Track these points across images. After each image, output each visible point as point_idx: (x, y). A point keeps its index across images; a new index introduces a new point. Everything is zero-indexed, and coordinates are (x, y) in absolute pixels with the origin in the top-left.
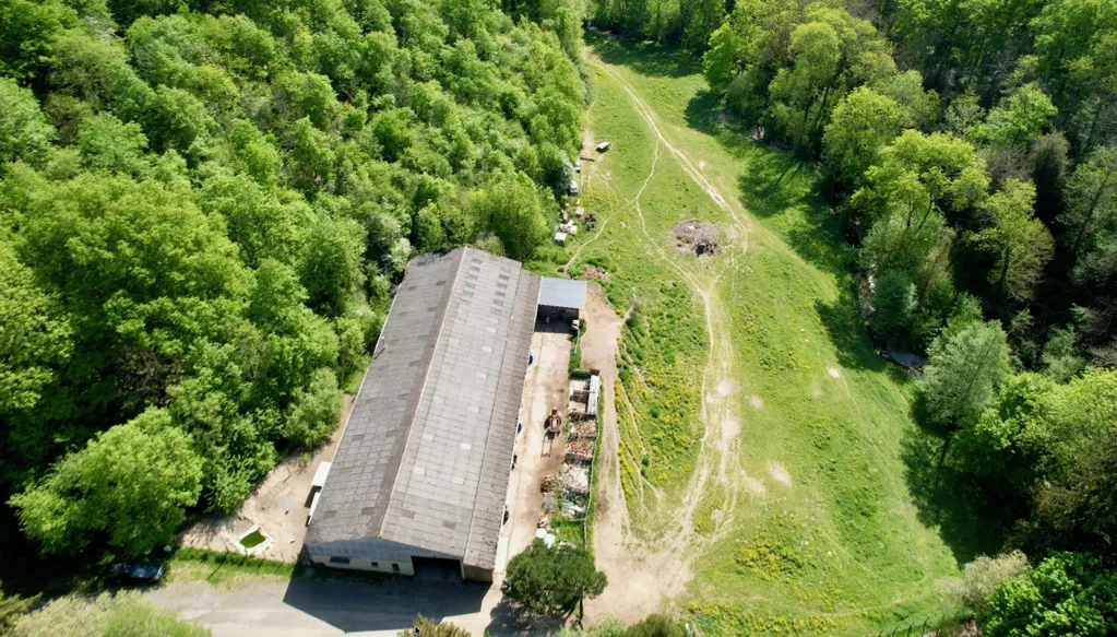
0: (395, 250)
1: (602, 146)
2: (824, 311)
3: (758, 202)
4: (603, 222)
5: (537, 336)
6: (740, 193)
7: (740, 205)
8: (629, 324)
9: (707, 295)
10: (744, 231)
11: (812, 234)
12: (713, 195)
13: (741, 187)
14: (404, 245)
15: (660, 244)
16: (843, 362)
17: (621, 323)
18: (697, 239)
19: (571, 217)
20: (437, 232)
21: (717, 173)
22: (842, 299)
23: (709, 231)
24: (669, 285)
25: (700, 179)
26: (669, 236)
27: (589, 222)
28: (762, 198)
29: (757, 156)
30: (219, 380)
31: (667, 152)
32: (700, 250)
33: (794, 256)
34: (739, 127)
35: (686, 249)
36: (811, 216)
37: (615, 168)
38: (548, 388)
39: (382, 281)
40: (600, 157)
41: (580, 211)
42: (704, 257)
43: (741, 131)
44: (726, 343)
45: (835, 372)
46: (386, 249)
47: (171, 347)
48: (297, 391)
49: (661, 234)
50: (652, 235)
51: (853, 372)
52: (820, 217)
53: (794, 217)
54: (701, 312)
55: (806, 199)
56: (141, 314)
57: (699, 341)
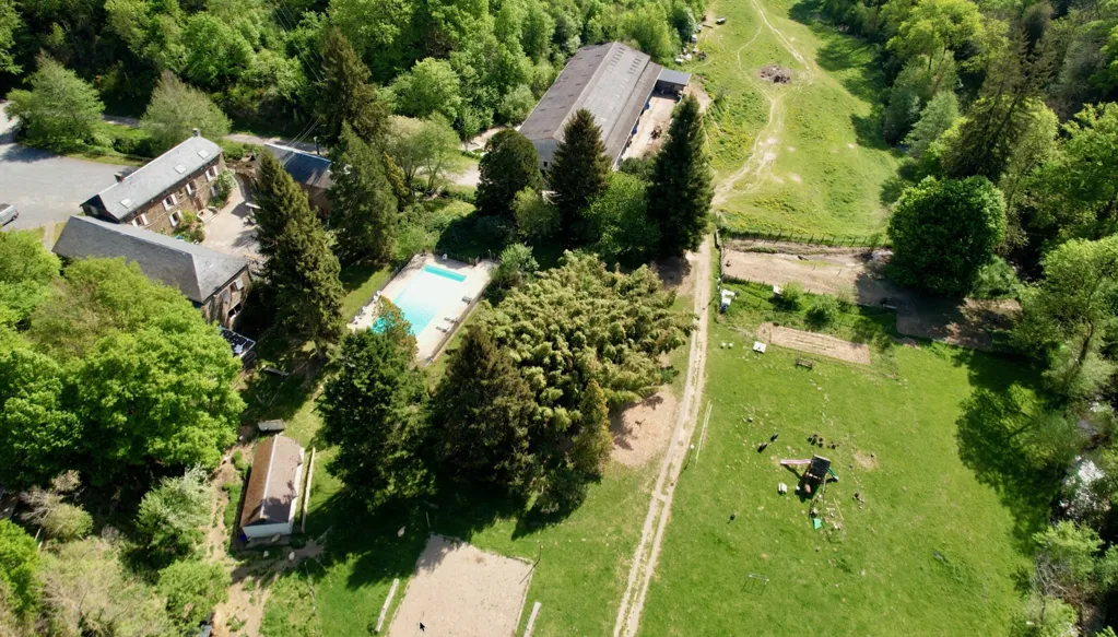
0: (571, 40)
1: (720, 20)
2: (855, 120)
3: (829, 63)
4: (710, 59)
5: (654, 99)
6: (816, 57)
7: (814, 63)
8: (716, 102)
9: (775, 100)
10: (812, 74)
11: (864, 83)
12: (795, 55)
13: (818, 54)
14: (577, 39)
15: (749, 74)
16: (859, 143)
17: (710, 100)
18: (778, 73)
19: (688, 52)
20: (599, 34)
21: (802, 45)
22: (871, 116)
23: (786, 71)
24: (750, 93)
25: (789, 47)
26: (757, 72)
27: (701, 57)
28: (831, 60)
29: (837, 39)
30: (474, 60)
31: (769, 29)
32: (777, 79)
33: (845, 92)
34: (829, 22)
35: (767, 78)
36: (865, 74)
37: (726, 34)
38: (657, 120)
39: (560, 56)
40: (718, 27)
41: (696, 50)
42: (780, 84)
43: (830, 25)
44: (780, 123)
45: (852, 146)
46: (565, 39)
47: (455, 34)
48: (509, 88)
49: (751, 70)
50: (744, 69)
51: (866, 149)
52: (874, 75)
53: (853, 73)
54: (768, 107)
55: (868, 65)
56: (444, 11)
57: (761, 119)
